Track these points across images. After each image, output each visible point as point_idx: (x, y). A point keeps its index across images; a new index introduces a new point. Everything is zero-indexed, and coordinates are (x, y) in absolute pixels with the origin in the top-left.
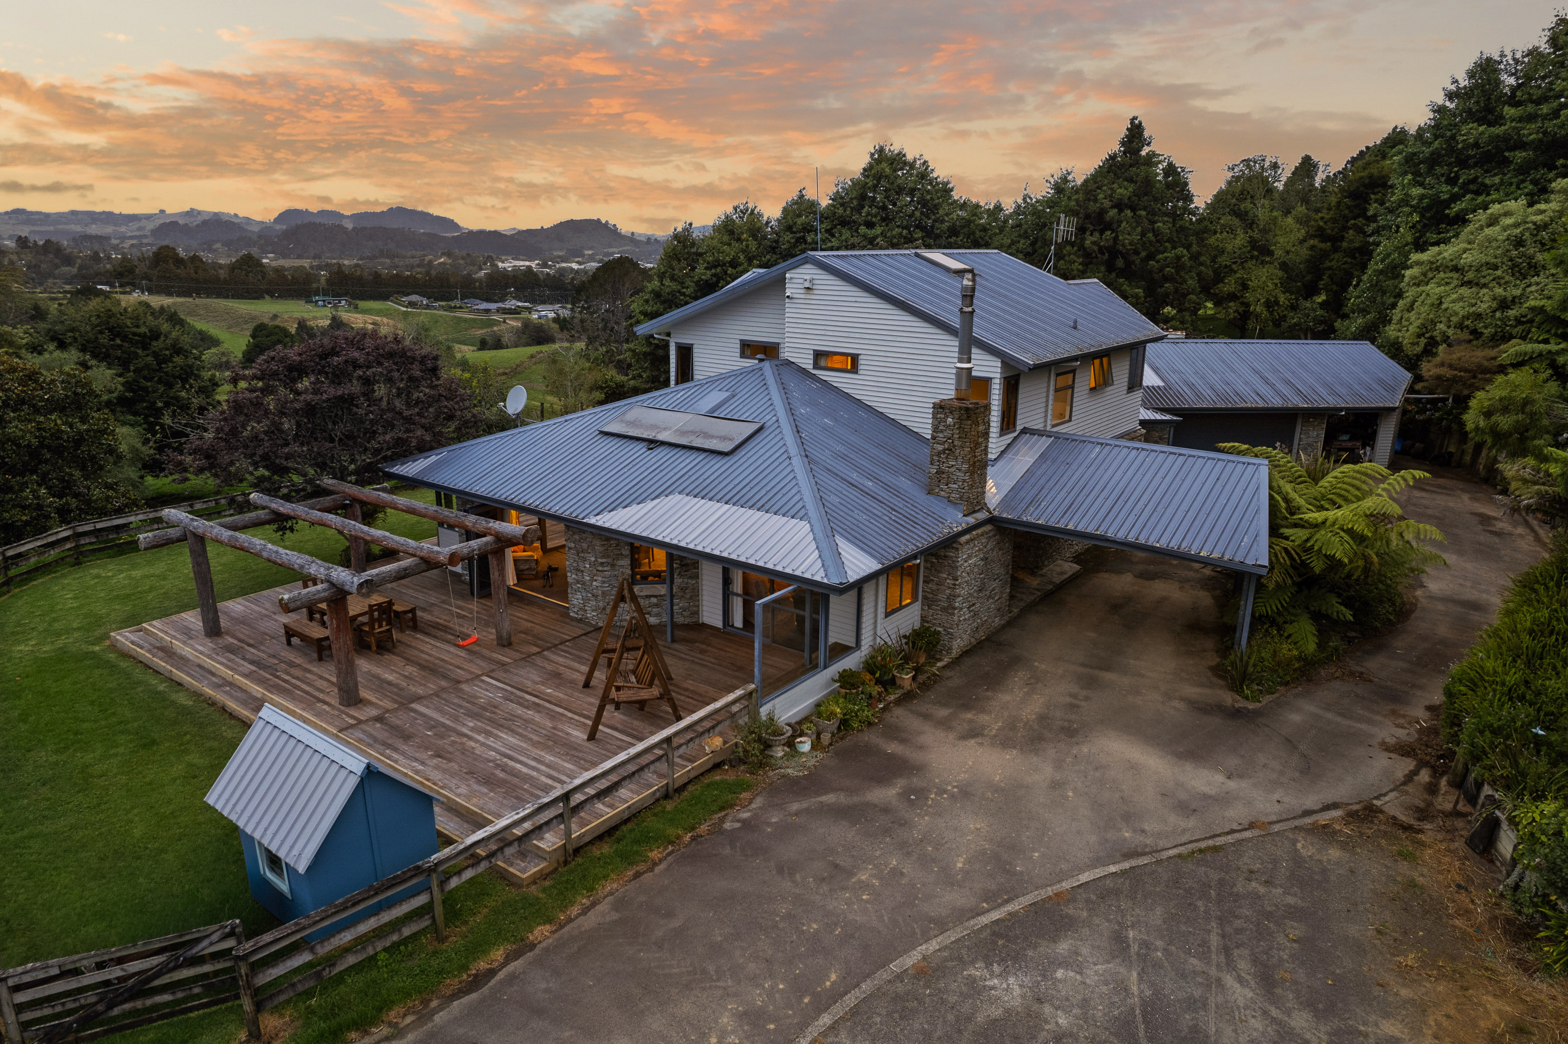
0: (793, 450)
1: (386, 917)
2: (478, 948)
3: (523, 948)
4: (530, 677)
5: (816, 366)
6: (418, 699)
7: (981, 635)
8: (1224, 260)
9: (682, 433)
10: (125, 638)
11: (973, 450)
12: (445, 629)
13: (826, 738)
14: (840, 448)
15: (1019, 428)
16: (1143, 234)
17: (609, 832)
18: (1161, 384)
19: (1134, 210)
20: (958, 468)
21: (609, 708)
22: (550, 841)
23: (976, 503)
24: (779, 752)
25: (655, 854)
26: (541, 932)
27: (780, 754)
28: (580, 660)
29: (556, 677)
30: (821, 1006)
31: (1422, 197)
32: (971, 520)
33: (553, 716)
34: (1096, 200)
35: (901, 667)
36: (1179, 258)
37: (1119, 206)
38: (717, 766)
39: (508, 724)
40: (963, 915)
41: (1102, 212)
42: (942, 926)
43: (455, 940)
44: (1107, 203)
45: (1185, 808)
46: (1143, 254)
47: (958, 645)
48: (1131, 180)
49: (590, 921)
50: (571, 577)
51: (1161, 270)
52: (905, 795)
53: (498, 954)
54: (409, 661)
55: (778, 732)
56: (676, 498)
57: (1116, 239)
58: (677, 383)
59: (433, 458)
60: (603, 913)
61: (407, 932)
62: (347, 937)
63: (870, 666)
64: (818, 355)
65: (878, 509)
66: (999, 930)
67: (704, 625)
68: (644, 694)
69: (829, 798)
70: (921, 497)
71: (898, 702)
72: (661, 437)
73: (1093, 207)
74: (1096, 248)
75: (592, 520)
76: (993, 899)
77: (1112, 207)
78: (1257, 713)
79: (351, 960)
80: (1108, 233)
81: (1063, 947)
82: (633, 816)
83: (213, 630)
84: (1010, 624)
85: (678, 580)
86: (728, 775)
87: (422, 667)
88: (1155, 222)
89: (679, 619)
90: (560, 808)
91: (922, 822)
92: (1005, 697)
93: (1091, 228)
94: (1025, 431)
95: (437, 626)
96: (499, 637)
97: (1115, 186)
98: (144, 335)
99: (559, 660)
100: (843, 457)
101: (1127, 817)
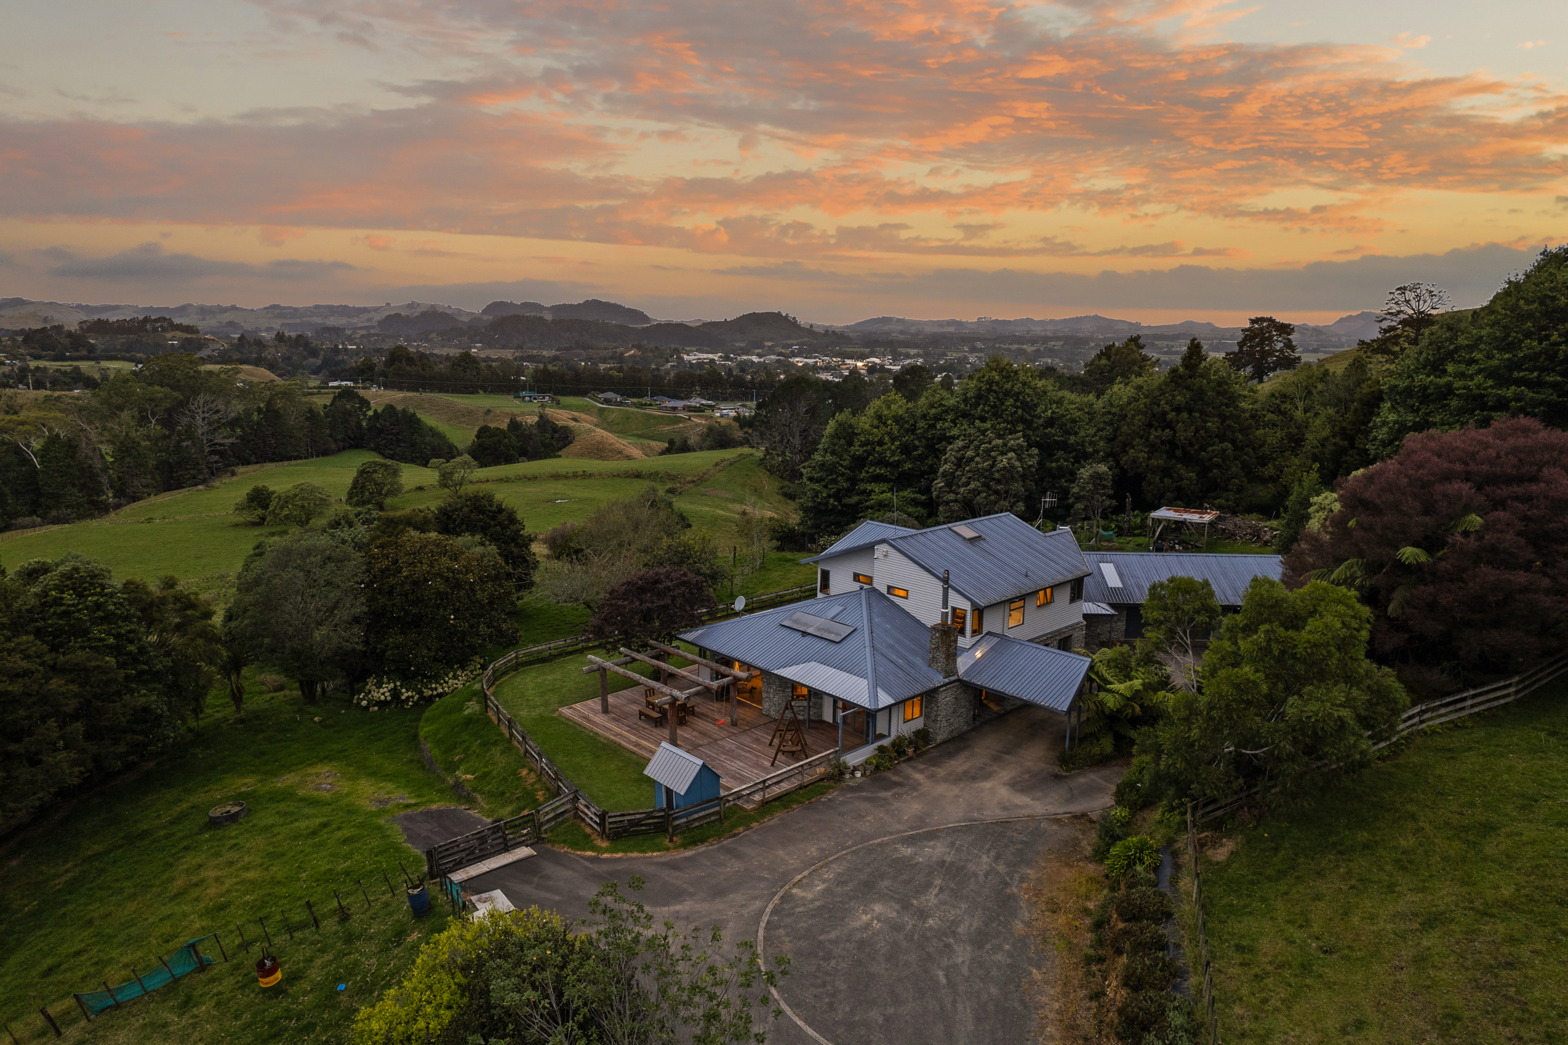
0: (867, 644)
1: (707, 812)
2: (734, 826)
3: (748, 828)
4: (746, 739)
5: (889, 593)
6: (701, 746)
7: (955, 734)
9: (819, 629)
10: (565, 711)
11: (948, 649)
12: (707, 716)
13: (868, 773)
14: (891, 642)
16: (1197, 431)
17: (778, 798)
18: (1121, 586)
19: (1190, 411)
20: (941, 656)
21: (780, 754)
22: (757, 797)
23: (950, 670)
24: (848, 776)
25: (794, 806)
26: (755, 825)
28: (768, 734)
29: (757, 740)
32: (947, 680)
33: (757, 756)
34: (1159, 405)
35: (908, 746)
36: (1224, 451)
37: (1178, 409)
38: (822, 780)
39: (738, 758)
40: (899, 832)
42: (891, 834)
43: (726, 824)
44: (1167, 408)
45: (1005, 808)
46: (1196, 447)
47: (939, 739)
48: (1188, 388)
49: (772, 823)
50: (764, 695)
51: (1210, 459)
52: (894, 796)
53: (741, 829)
54: (694, 730)
55: (847, 768)
56: (813, 663)
57: (1174, 436)
58: (820, 596)
59: (700, 632)
60: (775, 821)
61: (713, 818)
62: (696, 816)
63: (893, 744)
64: (890, 588)
65: (901, 674)
66: (912, 837)
67: (825, 722)
68: (794, 749)
69: (864, 794)
70: (925, 668)
71: (904, 761)
72: (810, 630)
73: (1156, 410)
74: (1158, 441)
75: (776, 672)
76: (912, 828)
77: (1172, 410)
78: (1066, 777)
79: (697, 824)
80: (1167, 431)
81: (931, 843)
82: (787, 794)
83: (606, 710)
84: (972, 730)
85: (813, 700)
86: (826, 783)
87: (700, 733)
88: (1206, 422)
89: (812, 718)
90: (760, 786)
91: (897, 804)
92: (953, 762)
93: (1156, 424)
94: (989, 633)
95: (703, 714)
96: (732, 721)
97: (1176, 393)
99: (758, 733)
100: (891, 647)
101: (979, 809)
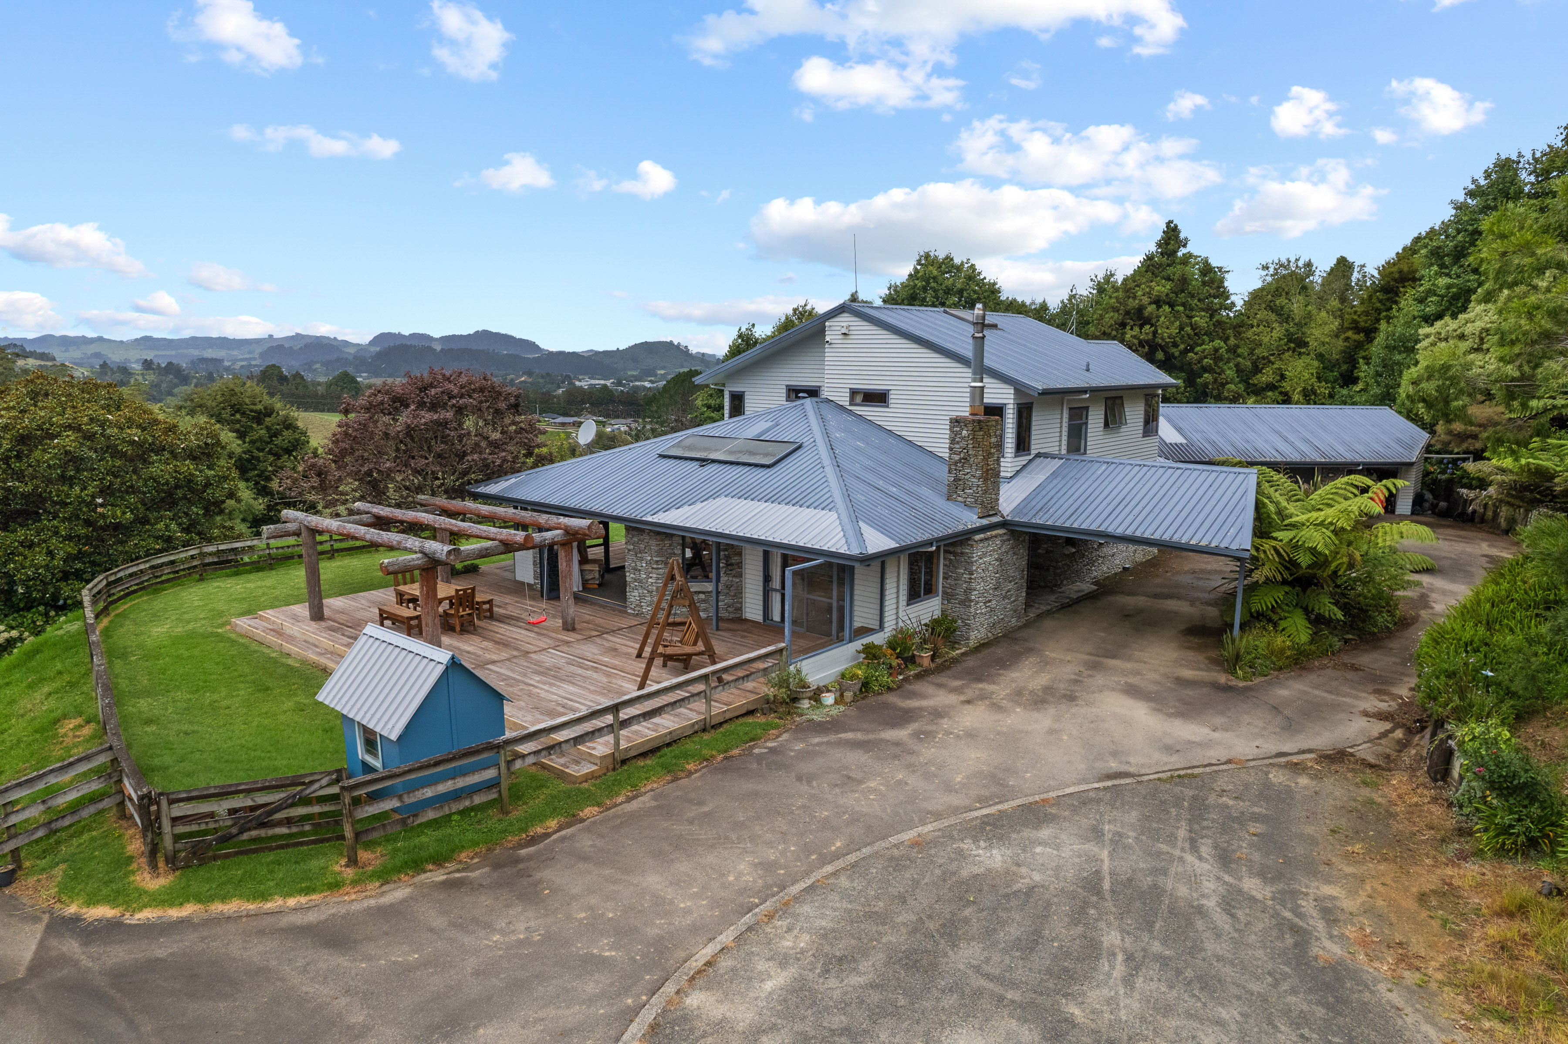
1: (462, 783)
2: (539, 817)
3: (574, 820)
4: (590, 650)
5: (852, 402)
6: (493, 662)
7: (998, 631)
8: (1260, 352)
9: (731, 452)
10: (243, 623)
11: (985, 459)
12: (518, 619)
13: (848, 695)
15: (1034, 452)
16: (1181, 328)
17: (652, 751)
18: (1184, 441)
19: (1172, 305)
20: (973, 476)
22: (601, 747)
23: (989, 507)
24: (805, 704)
26: (589, 811)
27: (807, 706)
28: (635, 640)
29: (613, 651)
30: (824, 860)
31: (1449, 287)
32: (985, 522)
33: (608, 675)
34: (1135, 298)
35: (921, 647)
36: (1216, 350)
38: (750, 713)
40: (956, 811)
41: (1140, 309)
42: (938, 816)
43: (517, 813)
44: (1146, 300)
46: (1182, 347)
47: (976, 635)
48: (1168, 279)
49: (634, 805)
50: (630, 576)
51: (1200, 361)
52: (916, 735)
53: (553, 824)
54: (485, 638)
55: (805, 686)
56: (722, 500)
57: (1155, 333)
58: (731, 417)
59: (513, 480)
60: (645, 801)
63: (892, 644)
64: (854, 393)
65: (900, 507)
66: (986, 821)
67: (746, 620)
68: (687, 649)
69: (849, 735)
70: (941, 502)
71: (919, 677)
72: (713, 456)
73: (1132, 304)
74: (1136, 341)
75: (649, 518)
76: (985, 801)
77: (1150, 303)
79: (431, 815)
80: (1148, 327)
81: (1045, 833)
82: (672, 741)
83: (317, 615)
84: (1026, 626)
85: (724, 579)
86: (760, 719)
87: (496, 643)
88: (1192, 317)
91: (927, 752)
92: (1015, 675)
93: (1132, 323)
94: (1038, 455)
96: (565, 623)
98: (259, 412)
99: (617, 640)
100: (872, 470)
